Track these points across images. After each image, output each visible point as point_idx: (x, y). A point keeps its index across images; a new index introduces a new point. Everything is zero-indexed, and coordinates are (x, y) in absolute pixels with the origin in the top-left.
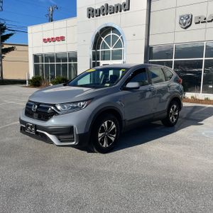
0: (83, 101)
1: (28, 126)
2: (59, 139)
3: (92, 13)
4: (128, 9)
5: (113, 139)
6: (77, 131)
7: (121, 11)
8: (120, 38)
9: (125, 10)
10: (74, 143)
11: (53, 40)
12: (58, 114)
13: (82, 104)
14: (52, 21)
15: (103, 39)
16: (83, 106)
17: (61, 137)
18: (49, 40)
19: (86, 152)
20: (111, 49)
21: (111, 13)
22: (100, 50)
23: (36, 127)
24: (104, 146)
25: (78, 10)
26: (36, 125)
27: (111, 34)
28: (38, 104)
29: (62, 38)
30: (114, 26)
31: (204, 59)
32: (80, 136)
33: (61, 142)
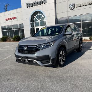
0: (51, 42)
1: (23, 58)
2: (42, 63)
3: (29, 5)
4: (46, 3)
5: (64, 60)
6: (51, 58)
7: (42, 4)
8: (43, 16)
9: (45, 3)
10: (50, 63)
11: (11, 19)
12: (40, 50)
13: (51, 43)
14: (7, 11)
15: (35, 17)
16: (52, 44)
17: (43, 61)
18: (9, 19)
19: (52, 68)
20: (39, 21)
21: (38, 5)
22: (34, 22)
23: (28, 58)
24: (62, 64)
25: (22, 4)
26: (28, 57)
27: (39, 14)
28: (27, 46)
29: (15, 18)
30: (40, 11)
31: (81, 22)
32: (53, 60)
33: (43, 64)
